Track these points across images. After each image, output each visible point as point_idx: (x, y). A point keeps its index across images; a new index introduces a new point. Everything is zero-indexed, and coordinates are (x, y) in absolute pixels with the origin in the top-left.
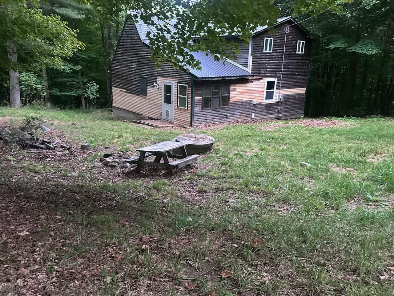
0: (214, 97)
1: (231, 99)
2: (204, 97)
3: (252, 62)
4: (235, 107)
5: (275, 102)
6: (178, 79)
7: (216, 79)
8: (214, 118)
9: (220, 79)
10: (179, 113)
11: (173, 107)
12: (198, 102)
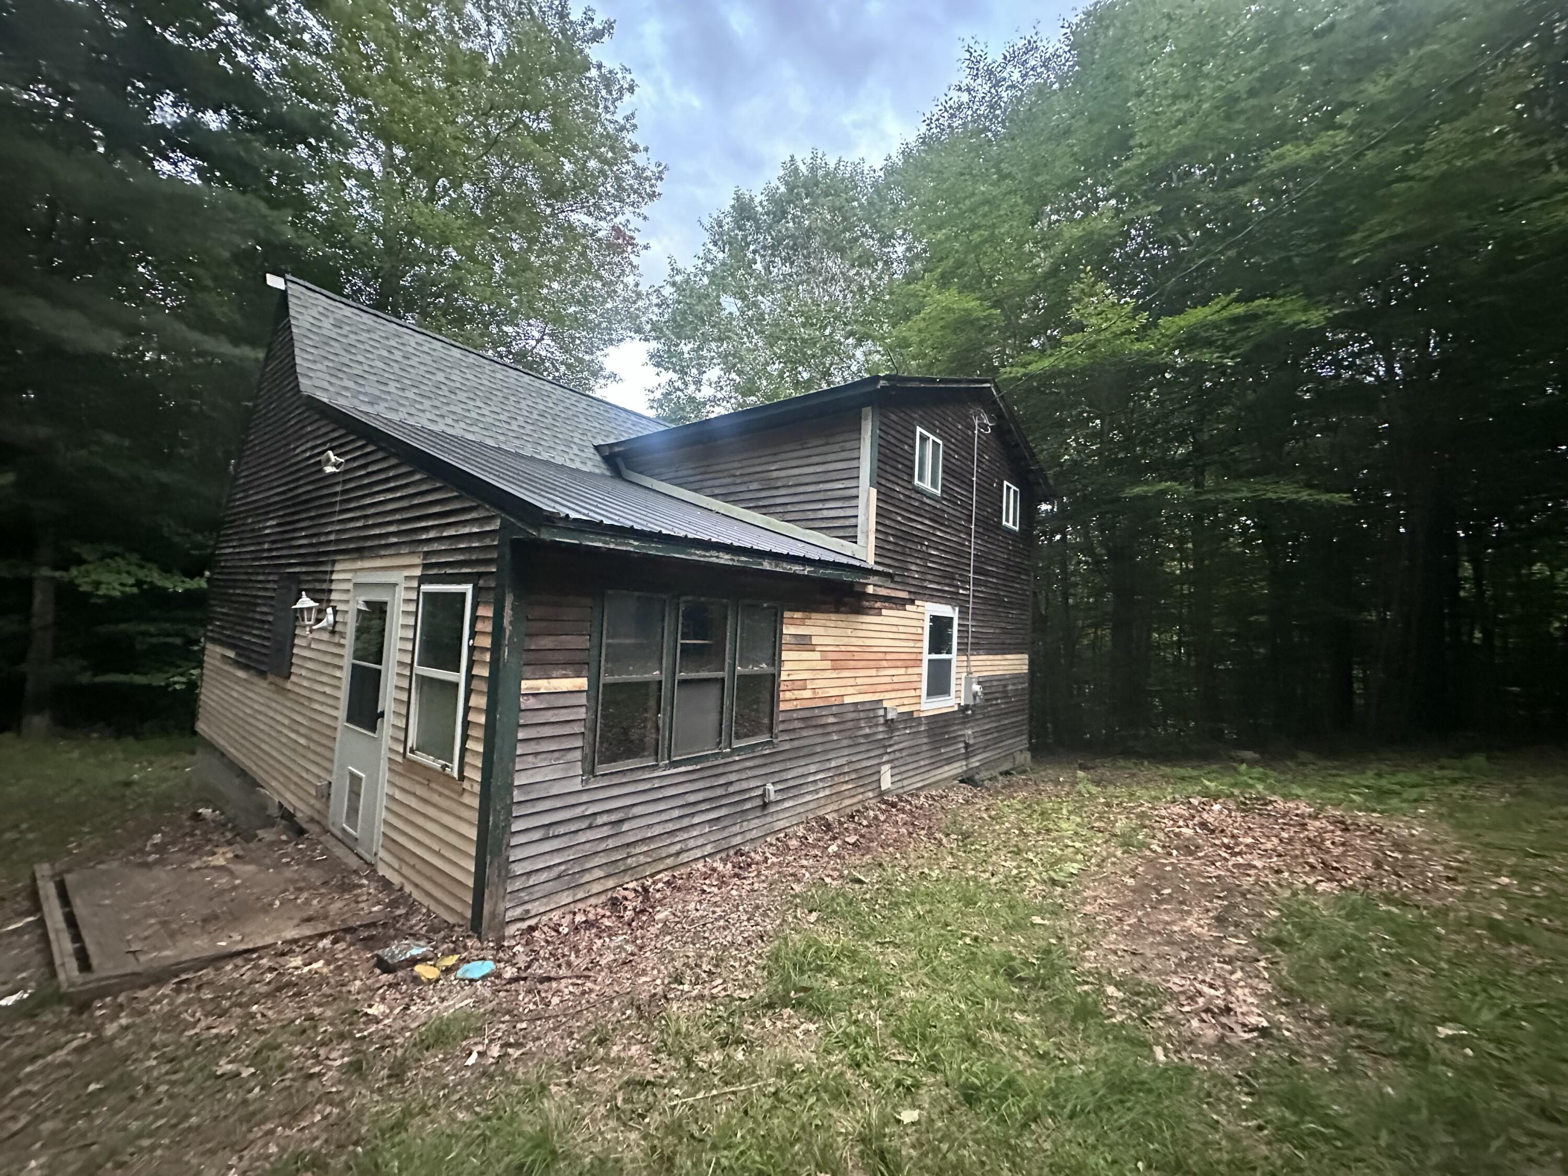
0: (683, 682)
1: (788, 695)
3: (878, 516)
4: (810, 737)
5: (956, 708)
7: (697, 555)
9: (725, 559)
10: (413, 802)
11: (384, 753)
12: (550, 716)
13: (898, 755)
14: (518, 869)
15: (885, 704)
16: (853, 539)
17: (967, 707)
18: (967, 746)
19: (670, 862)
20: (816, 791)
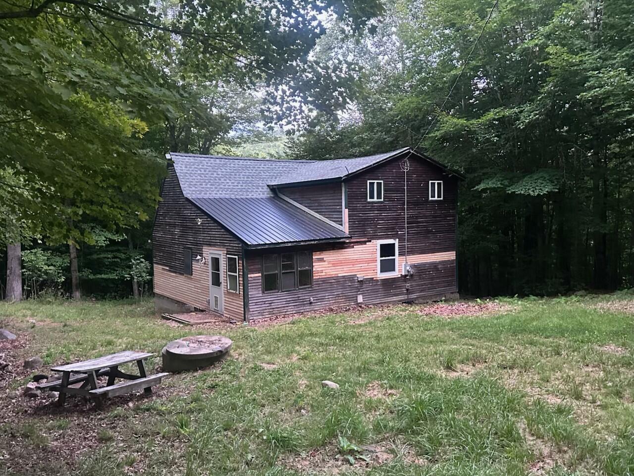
0: (283, 273)
1: (316, 275)
2: (265, 273)
3: (349, 216)
4: (325, 286)
5: (400, 276)
6: (227, 248)
8: (287, 305)
10: (230, 300)
11: (223, 291)
12: (254, 281)
13: (366, 292)
15: (358, 276)
16: (341, 225)
17: (406, 276)
18: (407, 290)
20: (330, 301)
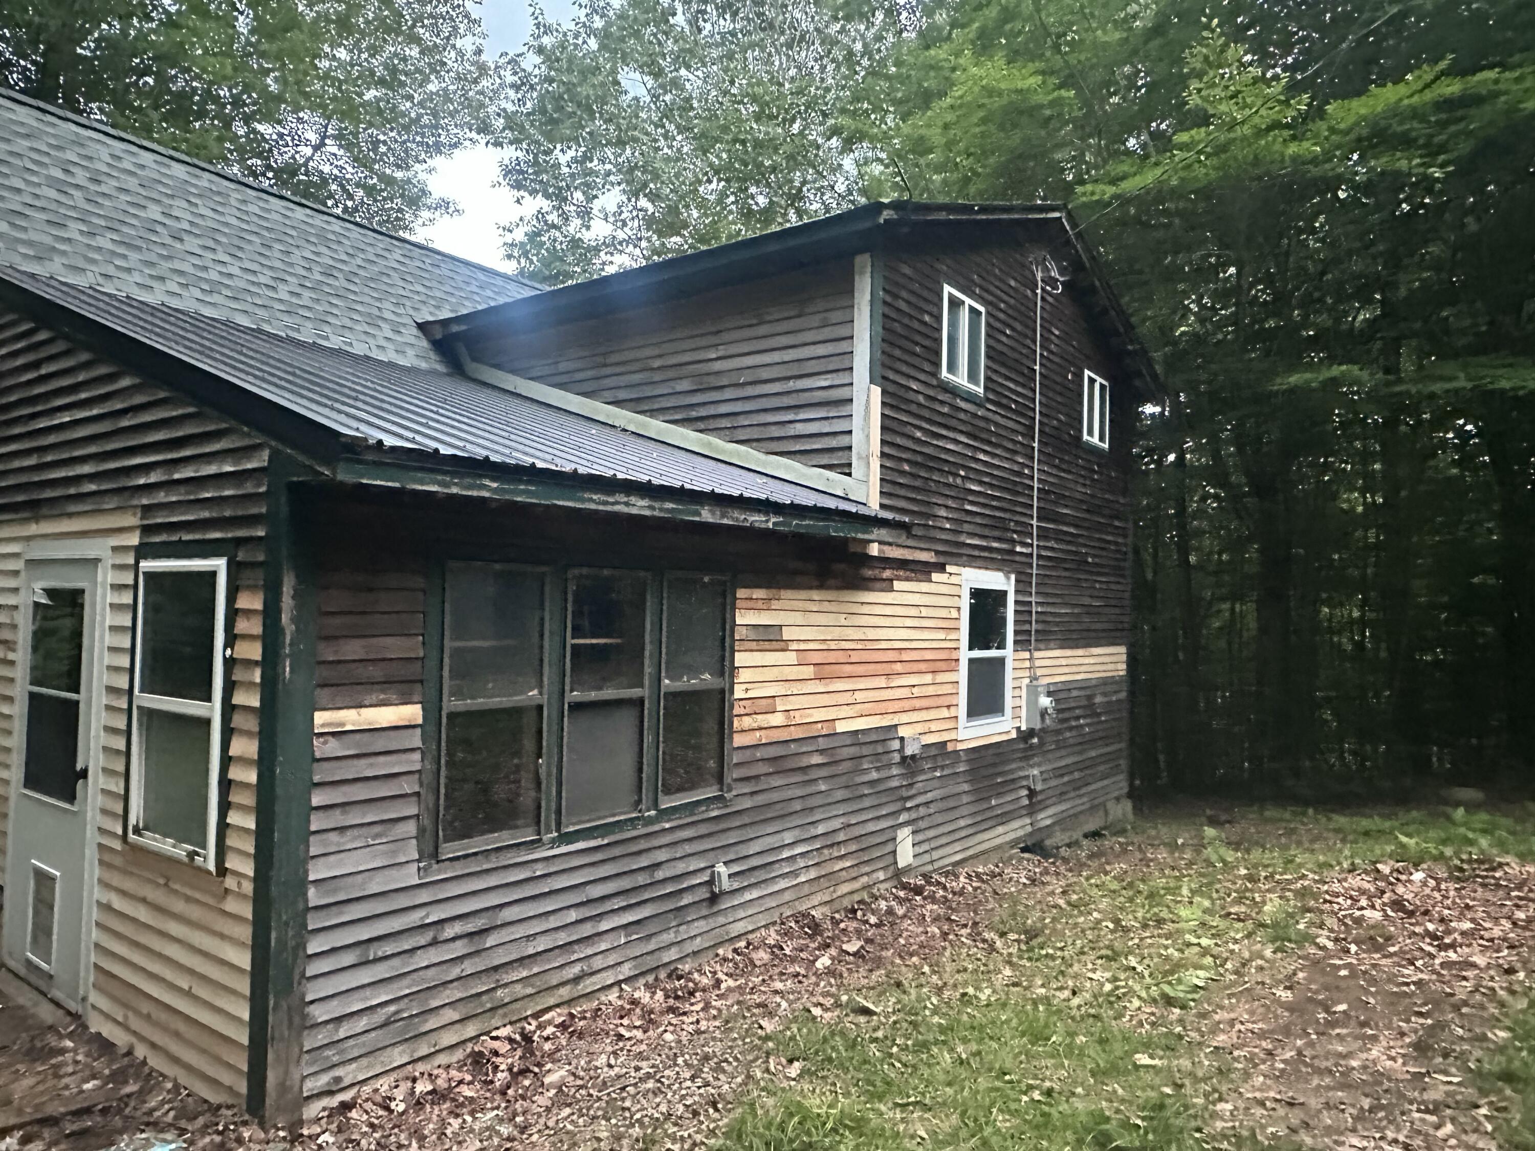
0: (577, 707)
1: (747, 722)
2: (452, 704)
3: (884, 428)
4: (780, 788)
5: (1014, 735)
6: (147, 510)
7: (594, 502)
8: (587, 929)
9: (639, 506)
10: (142, 914)
11: (92, 837)
12: (365, 768)
13: (922, 811)
14: (320, 1013)
15: (902, 732)
16: (845, 469)
17: (1031, 733)
18: (1032, 793)
19: (565, 993)
20: (794, 874)
